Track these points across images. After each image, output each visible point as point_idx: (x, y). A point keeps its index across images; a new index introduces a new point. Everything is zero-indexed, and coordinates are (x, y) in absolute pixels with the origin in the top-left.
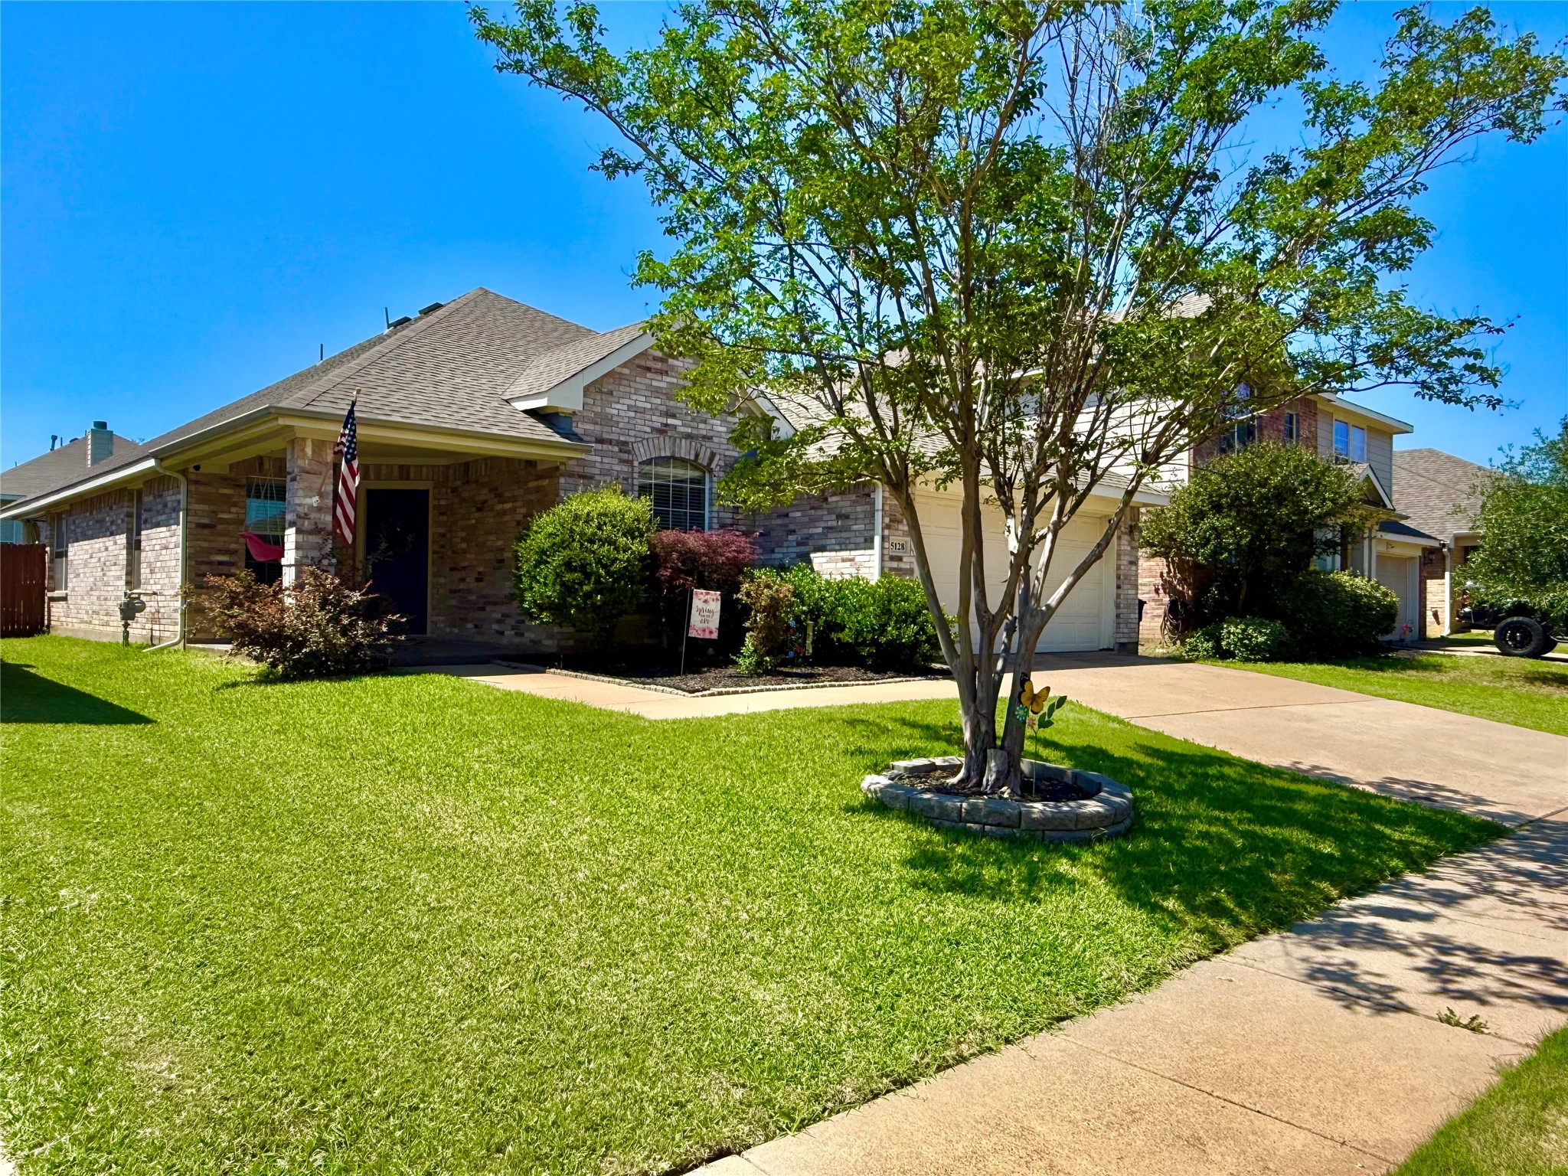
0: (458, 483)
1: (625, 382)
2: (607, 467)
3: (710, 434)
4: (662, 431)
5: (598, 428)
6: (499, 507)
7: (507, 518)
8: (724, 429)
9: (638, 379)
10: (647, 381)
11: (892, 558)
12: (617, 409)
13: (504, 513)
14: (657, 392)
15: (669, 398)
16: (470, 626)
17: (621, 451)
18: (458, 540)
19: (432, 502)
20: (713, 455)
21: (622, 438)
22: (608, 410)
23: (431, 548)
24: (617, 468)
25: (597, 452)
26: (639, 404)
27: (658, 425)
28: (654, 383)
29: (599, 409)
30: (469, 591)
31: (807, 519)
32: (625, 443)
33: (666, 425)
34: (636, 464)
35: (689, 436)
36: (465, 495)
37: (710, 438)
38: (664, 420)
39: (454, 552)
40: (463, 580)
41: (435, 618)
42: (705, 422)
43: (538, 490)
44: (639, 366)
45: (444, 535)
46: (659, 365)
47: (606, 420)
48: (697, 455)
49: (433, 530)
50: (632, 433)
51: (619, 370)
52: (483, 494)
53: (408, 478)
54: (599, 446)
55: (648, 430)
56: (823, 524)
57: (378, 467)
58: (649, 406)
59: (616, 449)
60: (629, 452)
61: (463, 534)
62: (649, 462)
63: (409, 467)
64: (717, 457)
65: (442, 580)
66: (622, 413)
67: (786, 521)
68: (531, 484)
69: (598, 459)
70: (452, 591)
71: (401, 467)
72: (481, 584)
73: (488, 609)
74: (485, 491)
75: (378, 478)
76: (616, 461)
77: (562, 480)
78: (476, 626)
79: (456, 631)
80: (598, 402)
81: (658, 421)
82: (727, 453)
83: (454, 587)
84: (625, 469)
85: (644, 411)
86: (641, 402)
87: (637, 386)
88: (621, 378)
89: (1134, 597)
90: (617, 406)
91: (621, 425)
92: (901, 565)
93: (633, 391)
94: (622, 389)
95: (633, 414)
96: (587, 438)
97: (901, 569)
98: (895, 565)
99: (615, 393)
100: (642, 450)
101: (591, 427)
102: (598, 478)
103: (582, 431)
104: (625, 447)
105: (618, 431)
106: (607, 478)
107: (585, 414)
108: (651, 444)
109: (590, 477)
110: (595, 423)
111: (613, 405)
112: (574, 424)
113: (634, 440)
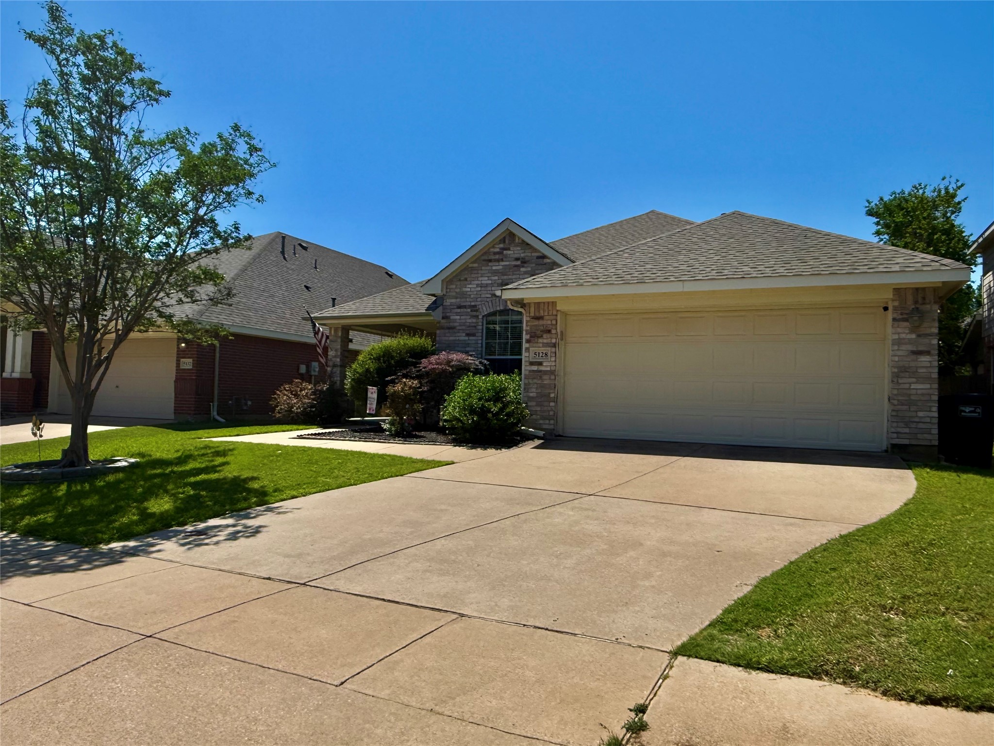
1: (476, 272)
2: (463, 321)
5: (458, 300)
9: (483, 268)
11: (532, 364)
12: (471, 288)
14: (495, 273)
17: (471, 311)
21: (473, 304)
22: (464, 289)
24: (469, 321)
25: (457, 314)
26: (483, 282)
28: (494, 268)
29: (458, 290)
32: (475, 306)
34: (480, 317)
44: (484, 260)
46: (497, 257)
47: (463, 295)
50: (479, 300)
51: (471, 265)
54: (459, 310)
55: (490, 296)
58: (490, 282)
59: (469, 310)
60: (477, 311)
62: (489, 315)
66: (472, 290)
69: (458, 317)
76: (469, 317)
80: (459, 286)
84: (474, 321)
85: (487, 285)
86: (485, 281)
87: (482, 272)
88: (473, 269)
89: (924, 391)
90: (470, 286)
91: (472, 296)
92: (542, 368)
93: (480, 275)
94: (473, 276)
95: (479, 289)
96: (452, 307)
97: (540, 371)
98: (535, 368)
99: (468, 279)
100: (485, 309)
101: (453, 301)
102: (458, 328)
103: (449, 304)
104: (474, 308)
105: (471, 300)
106: (464, 327)
107: (451, 294)
108: (490, 304)
109: (454, 328)
110: (456, 298)
111: (468, 286)
112: (445, 301)
113: (480, 303)
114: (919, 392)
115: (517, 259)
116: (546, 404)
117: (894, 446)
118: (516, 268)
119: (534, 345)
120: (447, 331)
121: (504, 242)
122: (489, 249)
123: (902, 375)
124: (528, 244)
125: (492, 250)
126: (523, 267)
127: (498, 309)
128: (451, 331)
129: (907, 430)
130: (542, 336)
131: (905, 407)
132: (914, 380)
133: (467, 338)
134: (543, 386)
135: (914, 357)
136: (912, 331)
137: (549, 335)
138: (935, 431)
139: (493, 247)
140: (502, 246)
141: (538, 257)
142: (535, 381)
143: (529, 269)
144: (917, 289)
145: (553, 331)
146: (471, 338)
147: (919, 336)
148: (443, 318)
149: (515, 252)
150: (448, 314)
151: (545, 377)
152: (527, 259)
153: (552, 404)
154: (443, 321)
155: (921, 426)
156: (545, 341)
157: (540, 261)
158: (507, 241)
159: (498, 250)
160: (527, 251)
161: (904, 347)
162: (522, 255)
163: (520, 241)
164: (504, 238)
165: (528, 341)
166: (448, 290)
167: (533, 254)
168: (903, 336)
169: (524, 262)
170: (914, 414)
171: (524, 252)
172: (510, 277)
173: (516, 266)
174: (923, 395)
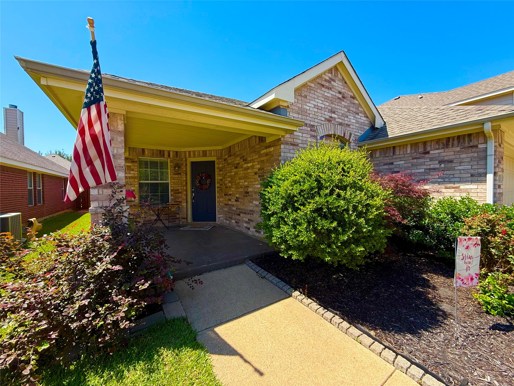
0: (227, 156)
1: (313, 92)
2: (305, 139)
3: (349, 123)
4: (329, 120)
5: (300, 116)
6: (245, 165)
7: (249, 171)
8: (354, 121)
9: (318, 91)
10: (322, 92)
11: (498, 186)
12: (309, 106)
13: (248, 168)
14: (326, 98)
15: (332, 103)
16: (233, 221)
17: (311, 130)
18: (227, 182)
19: (216, 166)
20: (351, 134)
21: (312, 123)
22: (305, 107)
23: (217, 185)
24: (309, 140)
25: (300, 131)
26: (319, 105)
27: (328, 117)
28: (326, 94)
29: (300, 106)
30: (233, 206)
31: (410, 165)
32: (313, 126)
33: (331, 117)
34: (318, 138)
35: (340, 124)
36: (230, 161)
37: (349, 125)
38: (330, 114)
39: (226, 187)
40: (230, 200)
41: (219, 216)
42: (347, 117)
43: (267, 154)
44: (319, 83)
45: (221, 180)
46: (327, 84)
48: (344, 134)
49: (217, 178)
50: (316, 120)
52: (238, 160)
53: (206, 156)
55: (323, 119)
56: (425, 167)
57: (194, 152)
58: (323, 106)
59: (309, 129)
60: (314, 131)
61: (229, 179)
63: (206, 151)
64: (353, 135)
65: (221, 199)
66: (311, 109)
67: (391, 166)
68: (263, 152)
69: (301, 134)
70: (226, 205)
71: (203, 151)
72: (238, 203)
73: (241, 215)
74: (238, 159)
75: (194, 157)
76: (309, 136)
77: (282, 146)
78: (236, 222)
79: (228, 222)
80: (300, 102)
81: (328, 115)
82: (356, 134)
83: (226, 203)
85: (321, 108)
86: (320, 103)
87: (318, 94)
88: (310, 88)
90: (309, 105)
91: (311, 116)
93: (316, 97)
94: (311, 95)
95: (316, 110)
98: (499, 190)
99: (308, 97)
100: (321, 130)
101: (296, 115)
102: (300, 145)
104: (312, 128)
105: (310, 119)
108: (325, 127)
109: (298, 145)
110: (299, 114)
111: (308, 104)
112: (288, 114)
113: (316, 124)
115: (340, 93)
118: (339, 100)
120: (291, 147)
121: (332, 73)
122: (321, 75)
124: (345, 83)
126: (343, 101)
127: (330, 133)
128: (295, 147)
139: (325, 74)
140: (330, 76)
141: (351, 97)
143: (347, 104)
149: (338, 85)
152: (345, 95)
159: (328, 78)
160: (346, 88)
162: (343, 90)
163: (341, 78)
164: (332, 69)
167: (349, 93)
169: (344, 97)
171: (344, 89)
172: (336, 106)
173: (339, 98)
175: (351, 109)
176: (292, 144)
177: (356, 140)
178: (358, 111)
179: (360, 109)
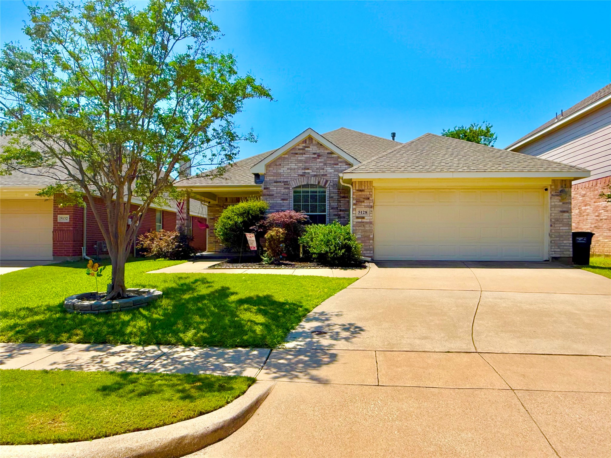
1: (286, 160)
2: (279, 191)
3: (326, 173)
4: (303, 175)
5: (275, 178)
8: (333, 171)
9: (292, 158)
12: (283, 170)
14: (301, 161)
15: (306, 163)
17: (285, 185)
20: (327, 181)
21: (285, 180)
22: (279, 171)
24: (283, 191)
25: (274, 186)
26: (292, 167)
27: (301, 173)
28: (299, 158)
29: (275, 171)
32: (287, 182)
33: (305, 173)
34: (291, 188)
35: (315, 176)
37: (326, 175)
38: (304, 171)
42: (323, 169)
44: (292, 153)
46: (301, 151)
47: (280, 174)
48: (319, 182)
50: (289, 178)
51: (284, 156)
54: (275, 184)
55: (296, 176)
58: (297, 167)
59: (283, 184)
60: (288, 185)
62: (296, 187)
64: (329, 182)
66: (285, 171)
69: (276, 188)
76: (283, 188)
80: (275, 169)
81: (301, 172)
82: (334, 180)
84: (287, 191)
85: (295, 169)
86: (293, 166)
87: (291, 160)
88: (285, 158)
89: (566, 231)
90: (283, 169)
91: (284, 176)
92: (364, 220)
93: (290, 163)
94: (285, 162)
95: (290, 171)
96: (271, 182)
97: (364, 222)
98: (360, 220)
99: (282, 165)
100: (294, 183)
101: (272, 178)
102: (275, 195)
103: (269, 180)
104: (286, 183)
105: (284, 178)
106: (280, 195)
107: (269, 173)
108: (298, 181)
109: (273, 195)
110: (274, 176)
111: (281, 169)
112: (265, 178)
113: (290, 180)
114: (564, 231)
115: (314, 154)
116: (368, 241)
117: (553, 258)
118: (313, 159)
119: (359, 206)
120: (268, 197)
121: (306, 142)
122: (295, 147)
123: (556, 222)
124: (321, 145)
125: (297, 147)
126: (318, 158)
127: (303, 184)
128: (270, 197)
129: (559, 250)
130: (364, 201)
131: (558, 239)
132: (562, 225)
133: (282, 202)
134: (365, 231)
135: (561, 214)
136: (560, 201)
137: (368, 201)
138: (571, 250)
139: (298, 145)
140: (304, 145)
141: (328, 153)
142: (360, 228)
143: (323, 160)
144: (562, 180)
145: (371, 199)
146: (284, 202)
147: (563, 203)
148: (265, 189)
149: (313, 149)
150: (268, 186)
151: (367, 226)
152: (321, 154)
153: (371, 241)
154: (265, 190)
155: (566, 248)
156: (366, 204)
157: (330, 156)
158: (307, 142)
159: (301, 147)
160: (321, 149)
161: (556, 209)
162: (318, 151)
163: (316, 143)
164: (306, 140)
165: (354, 204)
166: (268, 171)
167: (325, 151)
168: (556, 203)
169: (319, 156)
170: (562, 242)
172: (310, 164)
173: (314, 158)
174: (566, 232)
175: (328, 162)
176: (268, 195)
177: (334, 184)
178: (336, 162)
179: (339, 160)
